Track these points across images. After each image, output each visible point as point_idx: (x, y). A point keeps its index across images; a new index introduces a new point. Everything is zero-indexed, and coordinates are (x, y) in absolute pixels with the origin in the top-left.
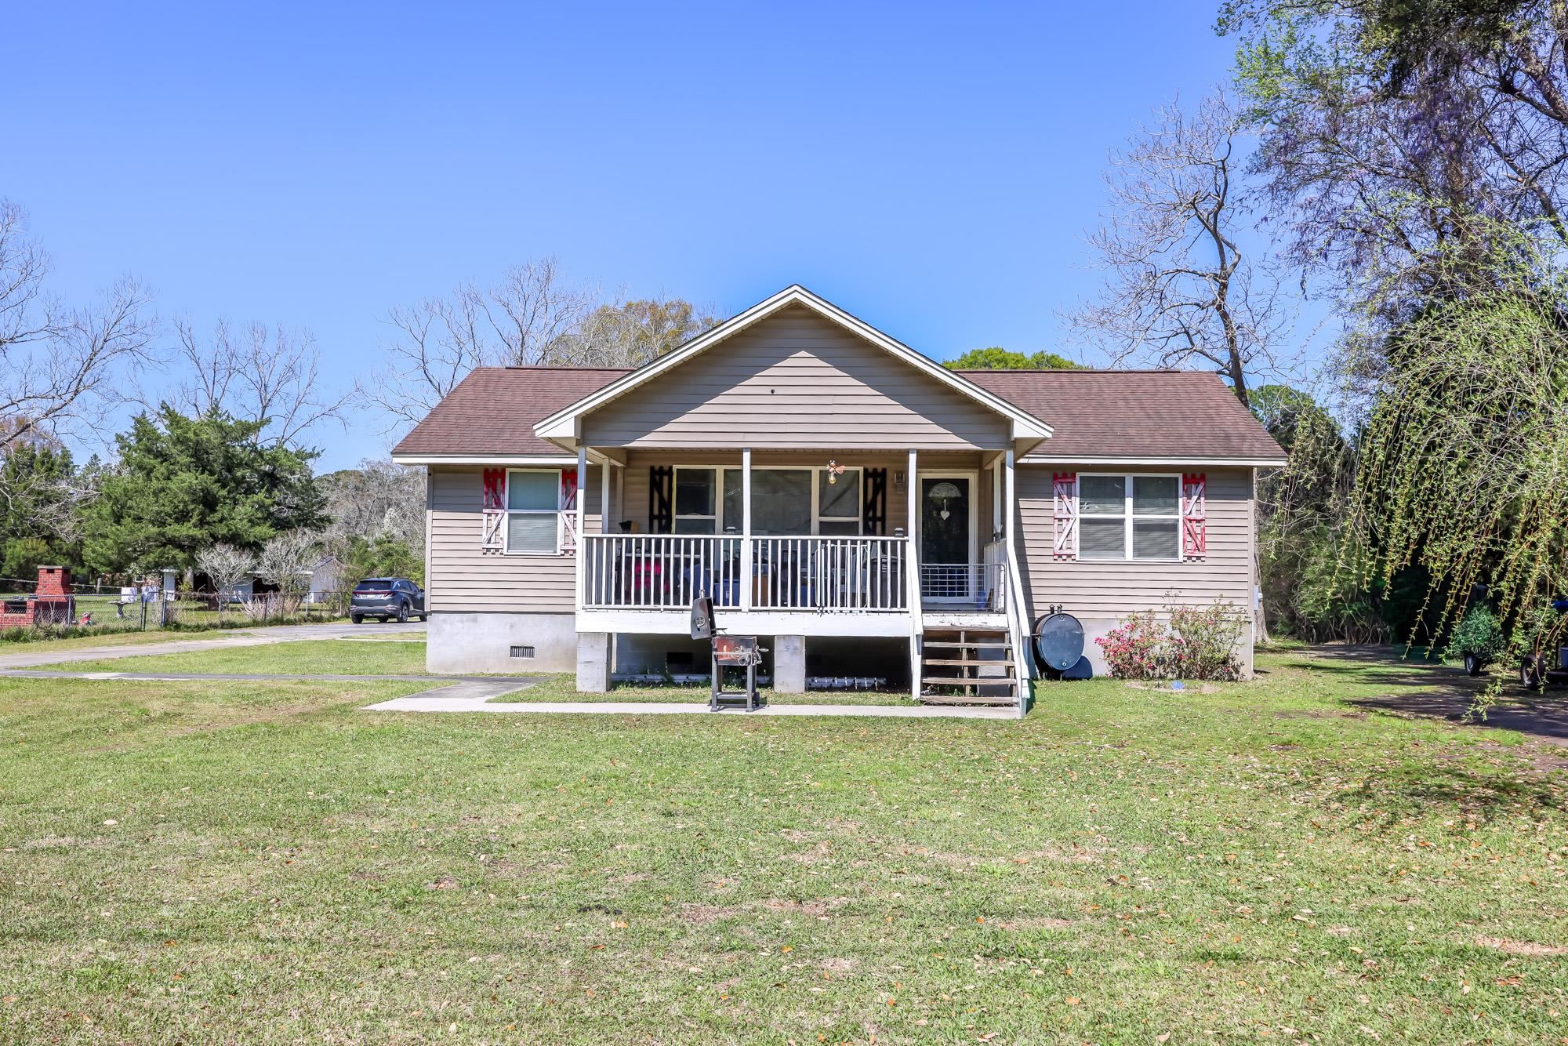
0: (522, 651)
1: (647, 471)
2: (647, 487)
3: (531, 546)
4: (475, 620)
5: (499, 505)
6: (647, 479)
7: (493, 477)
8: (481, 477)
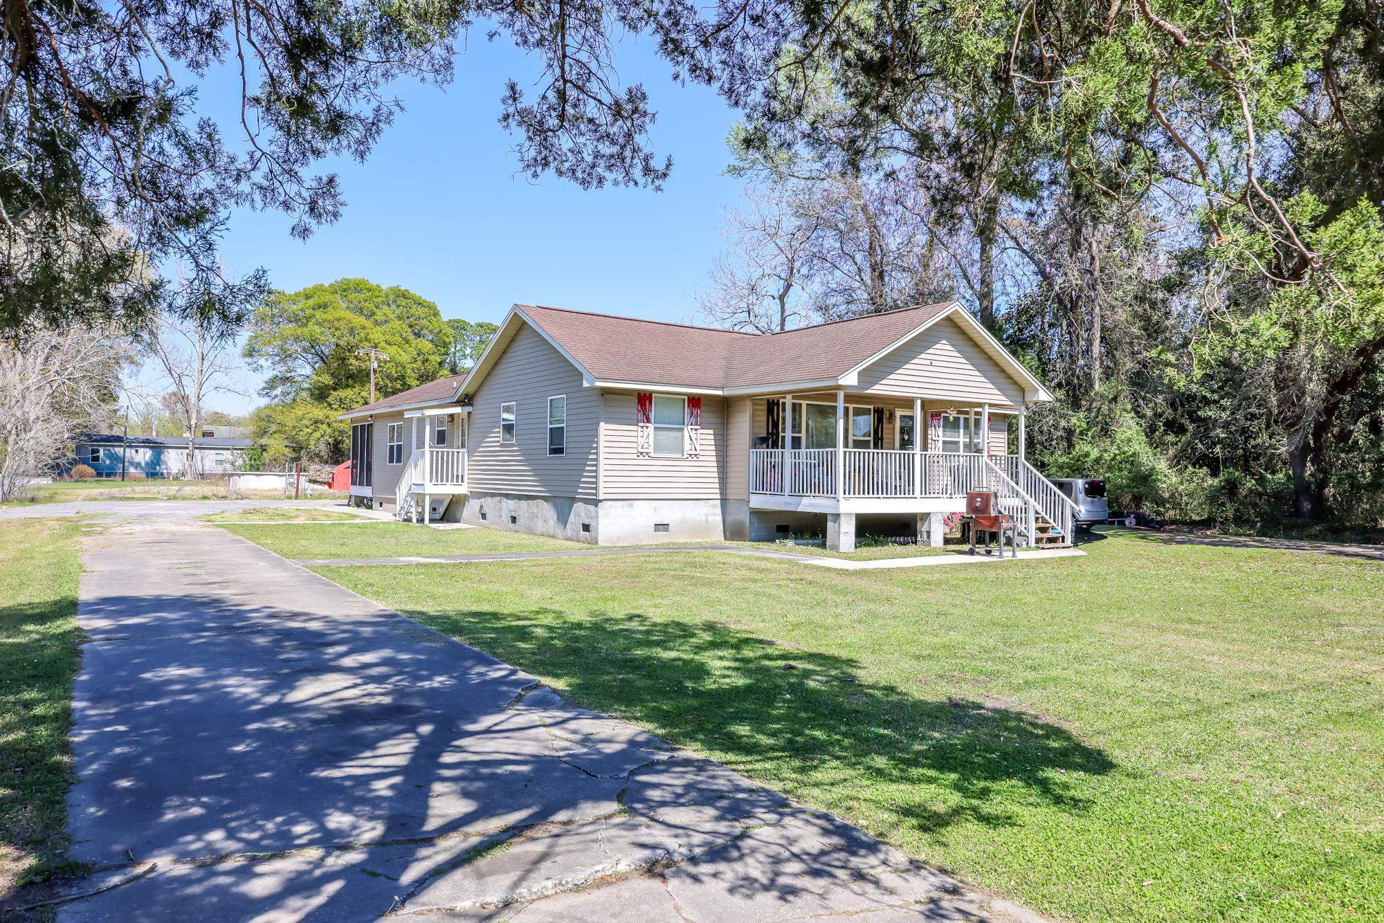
0: (662, 527)
1: (765, 403)
2: (765, 413)
3: (671, 451)
4: (631, 506)
5: (648, 421)
6: (765, 408)
7: (644, 399)
8: (635, 399)
